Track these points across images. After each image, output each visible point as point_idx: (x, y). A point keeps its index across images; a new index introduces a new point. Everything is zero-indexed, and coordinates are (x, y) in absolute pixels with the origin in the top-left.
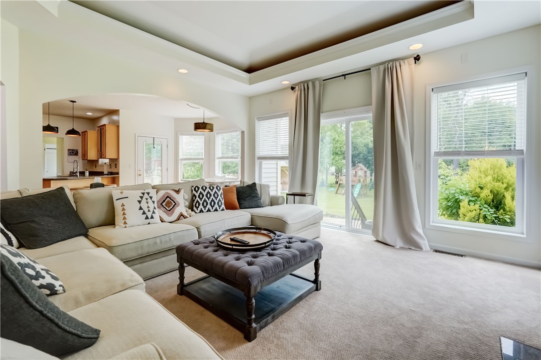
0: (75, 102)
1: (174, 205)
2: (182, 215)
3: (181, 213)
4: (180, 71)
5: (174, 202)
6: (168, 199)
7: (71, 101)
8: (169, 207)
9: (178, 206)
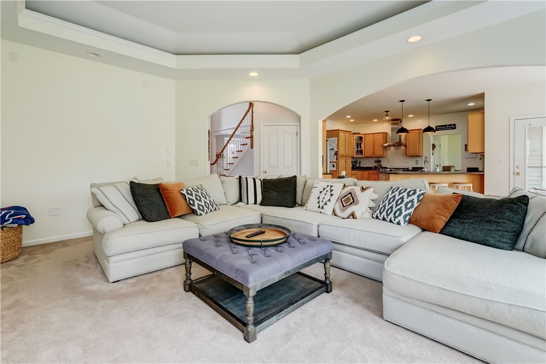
0: (431, 100)
1: (352, 202)
2: (352, 214)
3: (354, 212)
4: (411, 40)
5: (353, 200)
6: (350, 195)
7: (427, 100)
8: (346, 203)
9: (355, 205)
